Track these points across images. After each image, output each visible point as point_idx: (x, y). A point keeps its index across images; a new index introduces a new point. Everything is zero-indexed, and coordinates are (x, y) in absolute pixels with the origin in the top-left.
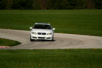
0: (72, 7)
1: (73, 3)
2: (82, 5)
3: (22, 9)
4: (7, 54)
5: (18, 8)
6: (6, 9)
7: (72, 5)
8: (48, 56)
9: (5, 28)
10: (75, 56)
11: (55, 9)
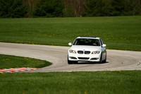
0: (118, 12)
1: (119, 7)
2: (132, 10)
3: (48, 17)
4: (37, 78)
5: (44, 15)
6: (27, 17)
7: (117, 9)
8: (94, 81)
9: (28, 43)
10: (132, 81)
11: (94, 15)
